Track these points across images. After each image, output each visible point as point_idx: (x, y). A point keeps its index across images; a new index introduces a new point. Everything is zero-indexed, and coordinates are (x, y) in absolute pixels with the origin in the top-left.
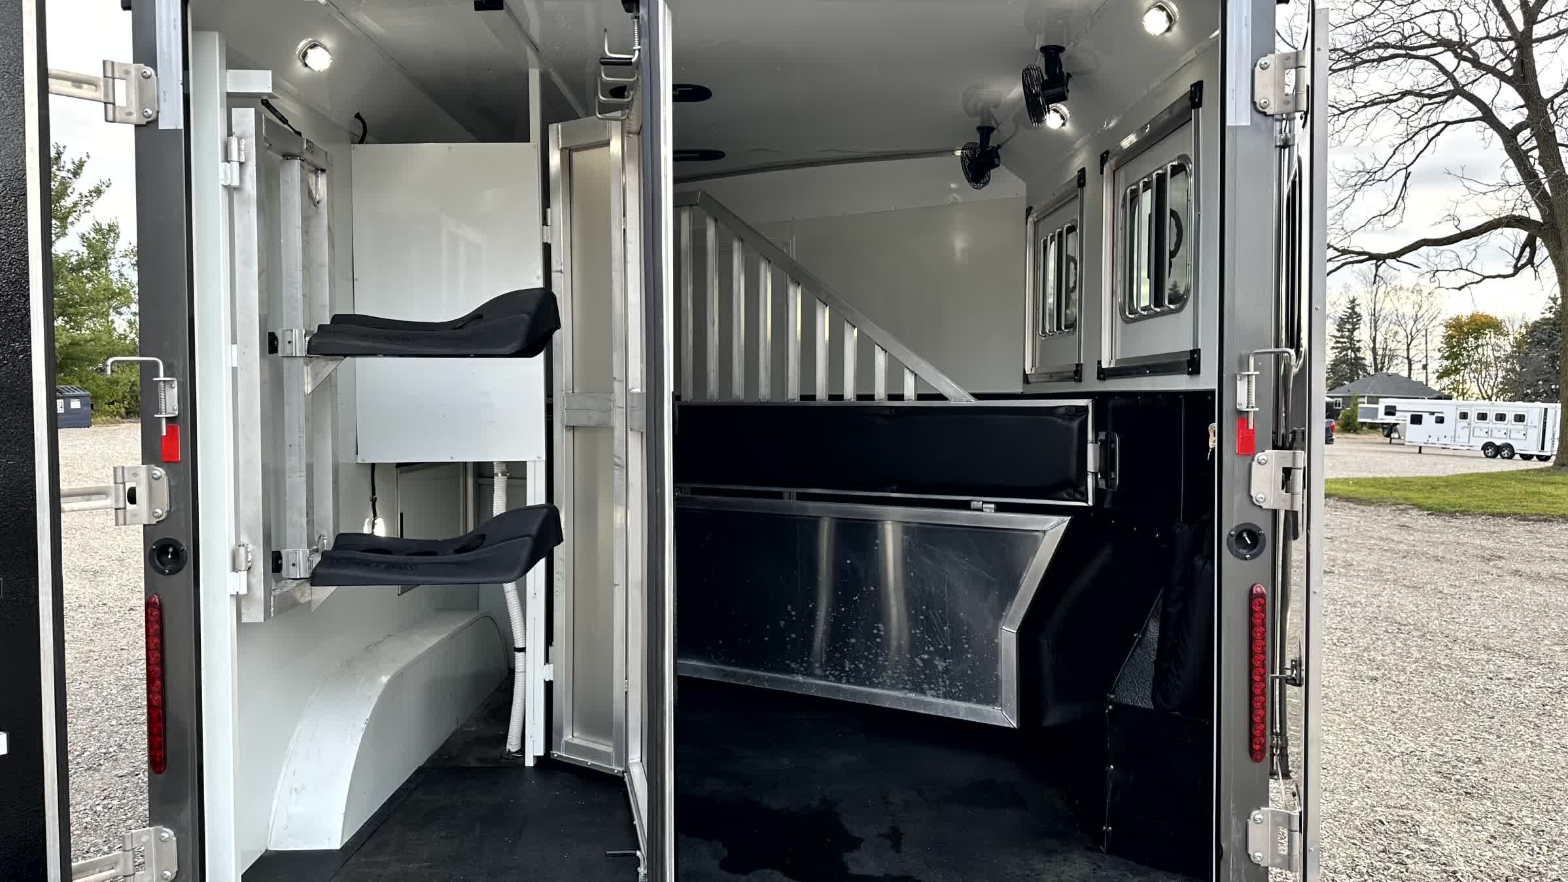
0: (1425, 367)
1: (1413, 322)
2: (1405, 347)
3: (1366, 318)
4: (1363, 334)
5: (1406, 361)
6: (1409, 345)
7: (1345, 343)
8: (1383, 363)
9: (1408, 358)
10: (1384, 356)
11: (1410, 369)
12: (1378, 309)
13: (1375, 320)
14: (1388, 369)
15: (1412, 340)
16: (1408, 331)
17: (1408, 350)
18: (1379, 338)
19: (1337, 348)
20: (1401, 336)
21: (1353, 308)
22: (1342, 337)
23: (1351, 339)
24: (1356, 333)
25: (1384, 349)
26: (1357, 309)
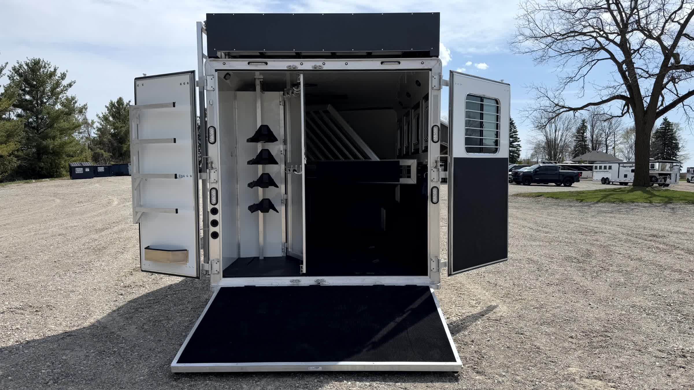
0: (614, 148)
1: (608, 130)
2: (605, 140)
3: (589, 127)
4: (588, 134)
5: (605, 146)
6: (606, 139)
7: (580, 138)
8: (596, 147)
9: (606, 144)
10: (596, 144)
11: (607, 150)
12: (594, 123)
13: (593, 129)
14: (598, 149)
15: (608, 137)
16: (606, 133)
17: (606, 141)
18: (594, 136)
19: (577, 141)
20: (603, 135)
21: (583, 124)
22: (579, 136)
23: (583, 137)
24: (585, 134)
25: (597, 141)
26: (585, 124)
